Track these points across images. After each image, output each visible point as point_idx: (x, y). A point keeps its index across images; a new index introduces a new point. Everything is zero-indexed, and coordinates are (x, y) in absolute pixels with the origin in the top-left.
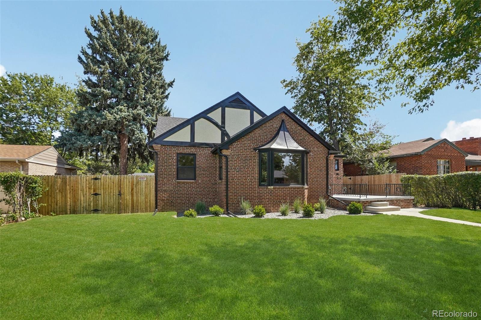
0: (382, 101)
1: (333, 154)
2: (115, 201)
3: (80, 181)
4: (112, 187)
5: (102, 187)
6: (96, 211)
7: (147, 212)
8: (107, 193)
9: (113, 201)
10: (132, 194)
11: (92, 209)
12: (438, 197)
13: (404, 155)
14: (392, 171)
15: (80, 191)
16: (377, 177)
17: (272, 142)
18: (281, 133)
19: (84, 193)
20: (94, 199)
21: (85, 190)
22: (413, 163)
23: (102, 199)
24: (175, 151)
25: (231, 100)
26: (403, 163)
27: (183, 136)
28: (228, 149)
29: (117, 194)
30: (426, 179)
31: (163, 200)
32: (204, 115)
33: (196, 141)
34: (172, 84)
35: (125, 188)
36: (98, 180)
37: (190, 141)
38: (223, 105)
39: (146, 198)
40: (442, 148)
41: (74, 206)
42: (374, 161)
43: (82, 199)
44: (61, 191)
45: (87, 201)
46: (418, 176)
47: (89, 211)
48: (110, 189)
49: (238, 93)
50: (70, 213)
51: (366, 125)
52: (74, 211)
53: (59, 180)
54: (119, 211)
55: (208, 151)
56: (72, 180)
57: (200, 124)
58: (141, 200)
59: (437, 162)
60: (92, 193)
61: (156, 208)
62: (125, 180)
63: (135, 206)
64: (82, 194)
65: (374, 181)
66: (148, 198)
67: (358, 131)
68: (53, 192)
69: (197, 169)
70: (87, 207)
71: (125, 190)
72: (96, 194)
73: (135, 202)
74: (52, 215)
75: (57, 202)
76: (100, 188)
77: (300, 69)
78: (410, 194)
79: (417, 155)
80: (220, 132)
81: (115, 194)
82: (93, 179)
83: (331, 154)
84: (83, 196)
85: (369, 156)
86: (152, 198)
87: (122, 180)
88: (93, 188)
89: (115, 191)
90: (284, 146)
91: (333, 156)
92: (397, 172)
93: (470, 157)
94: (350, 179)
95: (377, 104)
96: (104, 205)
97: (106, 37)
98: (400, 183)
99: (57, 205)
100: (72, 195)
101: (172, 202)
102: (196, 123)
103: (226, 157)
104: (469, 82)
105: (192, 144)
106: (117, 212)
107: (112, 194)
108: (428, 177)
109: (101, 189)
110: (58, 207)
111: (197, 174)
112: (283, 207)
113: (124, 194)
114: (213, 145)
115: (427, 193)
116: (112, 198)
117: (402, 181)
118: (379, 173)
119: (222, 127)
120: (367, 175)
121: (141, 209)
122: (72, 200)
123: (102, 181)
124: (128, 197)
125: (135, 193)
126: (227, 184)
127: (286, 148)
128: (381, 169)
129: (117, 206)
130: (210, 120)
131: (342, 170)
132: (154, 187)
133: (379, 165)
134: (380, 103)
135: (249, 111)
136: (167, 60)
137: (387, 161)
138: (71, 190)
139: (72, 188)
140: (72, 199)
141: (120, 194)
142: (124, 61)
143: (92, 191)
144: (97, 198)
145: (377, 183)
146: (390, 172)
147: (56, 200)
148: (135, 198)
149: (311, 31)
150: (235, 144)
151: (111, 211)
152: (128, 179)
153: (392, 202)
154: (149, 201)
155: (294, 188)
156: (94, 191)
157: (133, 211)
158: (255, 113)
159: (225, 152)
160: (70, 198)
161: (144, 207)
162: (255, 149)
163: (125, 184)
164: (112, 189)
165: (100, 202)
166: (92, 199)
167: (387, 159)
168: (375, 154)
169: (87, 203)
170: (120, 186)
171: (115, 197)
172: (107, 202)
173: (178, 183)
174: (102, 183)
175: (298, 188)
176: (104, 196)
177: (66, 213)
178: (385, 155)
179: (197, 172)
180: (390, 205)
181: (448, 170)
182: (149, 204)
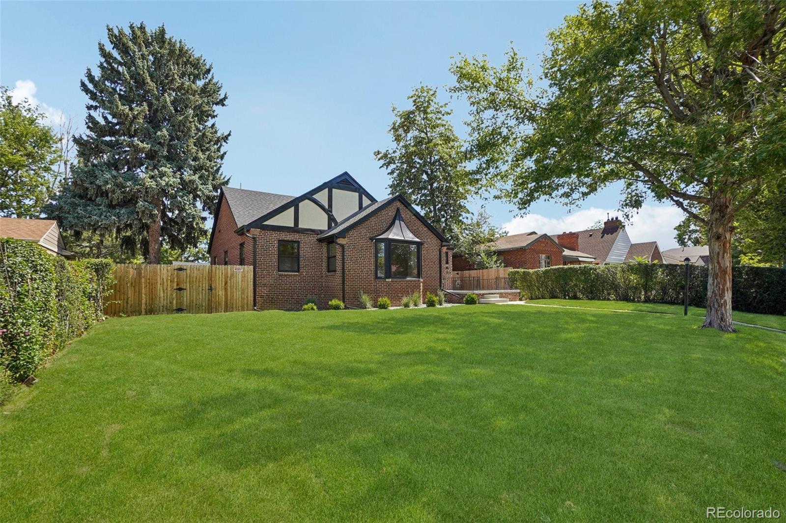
0: (489, 188)
1: (446, 246)
2: (204, 297)
3: (159, 272)
4: (201, 280)
5: (188, 280)
6: (180, 310)
7: (244, 311)
8: (194, 287)
9: (202, 297)
10: (226, 289)
11: (175, 308)
12: (539, 290)
13: (510, 249)
14: (500, 265)
15: (159, 285)
16: (485, 271)
17: (388, 232)
18: (397, 222)
19: (165, 288)
20: (177, 295)
21: (165, 284)
22: (519, 257)
23: (188, 295)
24: (276, 236)
25: (339, 180)
26: (509, 257)
27: (285, 219)
28: (344, 238)
29: (207, 288)
30: (529, 272)
31: (262, 297)
32: (309, 196)
33: (300, 226)
34: (227, 139)
35: (217, 282)
36: (182, 272)
37: (293, 226)
38: (329, 186)
39: (243, 293)
40: (543, 242)
41: (151, 305)
42: (483, 255)
43: (162, 295)
44: (134, 285)
45: (169, 297)
46: (523, 270)
47: (169, 310)
48: (198, 282)
49: (346, 173)
50: (146, 314)
51: (472, 214)
52: (151, 311)
53: (131, 270)
54: (210, 310)
55: (314, 238)
56: (148, 271)
57: (305, 205)
58: (236, 296)
59: (539, 256)
60: (175, 288)
61: (255, 305)
62: (217, 272)
63: (229, 303)
64: (161, 288)
65: (483, 276)
66: (246, 294)
67: (465, 221)
68: (122, 287)
69: (301, 259)
70: (168, 305)
71: (218, 284)
72: (180, 289)
73: (229, 298)
74: (121, 316)
75: (127, 299)
76: (185, 281)
77: (398, 139)
78: (516, 288)
79: (521, 250)
80: (326, 216)
81: (204, 288)
82: (177, 269)
83: (444, 246)
84: (164, 292)
85: (477, 248)
86: (249, 294)
87: (214, 271)
88: (176, 280)
89: (204, 285)
90: (401, 237)
91: (446, 248)
92: (505, 267)
93: (567, 252)
94: (458, 274)
95: (484, 192)
96: (190, 303)
97: (143, 66)
98: (508, 277)
99: (127, 303)
100: (148, 289)
101: (272, 299)
102: (301, 204)
103: (342, 246)
104: (552, 198)
105: (295, 229)
106: (207, 311)
107: (201, 289)
108: (531, 271)
109: (186, 283)
110: (129, 306)
111: (301, 266)
112: (405, 300)
113: (215, 289)
114: (319, 232)
115: (530, 287)
116: (201, 294)
117: (509, 275)
118: (487, 268)
119: (328, 211)
120: (476, 269)
121: (236, 307)
122: (148, 297)
123: (188, 272)
124: (221, 293)
125: (229, 288)
126: (343, 277)
127: (403, 238)
128: (489, 263)
129: (207, 303)
130: (315, 202)
131: (451, 263)
132: (252, 280)
133: (487, 259)
134: (486, 190)
135: (357, 194)
136: (223, 105)
137: (494, 254)
138: (148, 285)
139: (148, 281)
140: (148, 295)
141: (211, 289)
142: (169, 102)
143: (175, 284)
144: (182, 294)
145: (485, 277)
146: (498, 266)
147: (126, 296)
148: (229, 293)
149: (414, 98)
150: (351, 233)
151: (199, 310)
152: (221, 271)
153: (501, 295)
154: (246, 298)
155: (411, 281)
156: (177, 285)
157: (226, 310)
158: (364, 197)
159: (341, 241)
160: (145, 294)
161: (240, 305)
162: (371, 239)
163: (217, 277)
164: (201, 283)
165: (185, 299)
166: (174, 295)
167: (495, 252)
168: (483, 247)
169: (169, 300)
170: (210, 279)
171: (204, 292)
172: (195, 300)
173: (280, 275)
174: (188, 275)
175: (415, 281)
176: (190, 292)
177: (140, 314)
178: (493, 249)
179: (301, 263)
180: (500, 297)
181: (548, 264)
182: (246, 301)
